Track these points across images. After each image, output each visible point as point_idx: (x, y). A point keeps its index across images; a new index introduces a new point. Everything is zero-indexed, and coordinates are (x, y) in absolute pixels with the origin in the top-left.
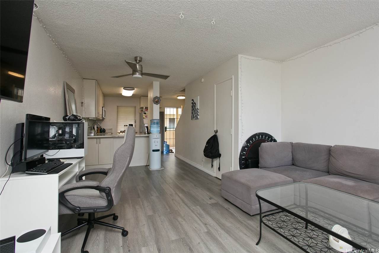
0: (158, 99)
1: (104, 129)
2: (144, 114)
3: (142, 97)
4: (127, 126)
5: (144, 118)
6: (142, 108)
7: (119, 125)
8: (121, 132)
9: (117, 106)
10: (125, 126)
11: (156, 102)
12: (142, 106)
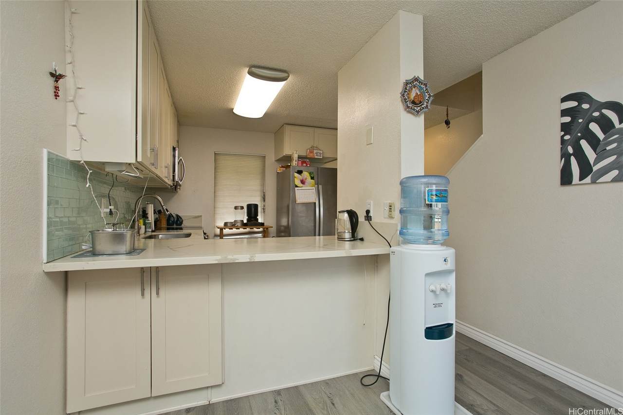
0: (420, 89)
1: (177, 216)
2: (296, 175)
3: (287, 126)
4: (242, 208)
5: (297, 186)
6: (289, 158)
7: (219, 205)
8: (226, 224)
9: (215, 154)
10: (236, 208)
11: (413, 102)
12: (287, 151)
